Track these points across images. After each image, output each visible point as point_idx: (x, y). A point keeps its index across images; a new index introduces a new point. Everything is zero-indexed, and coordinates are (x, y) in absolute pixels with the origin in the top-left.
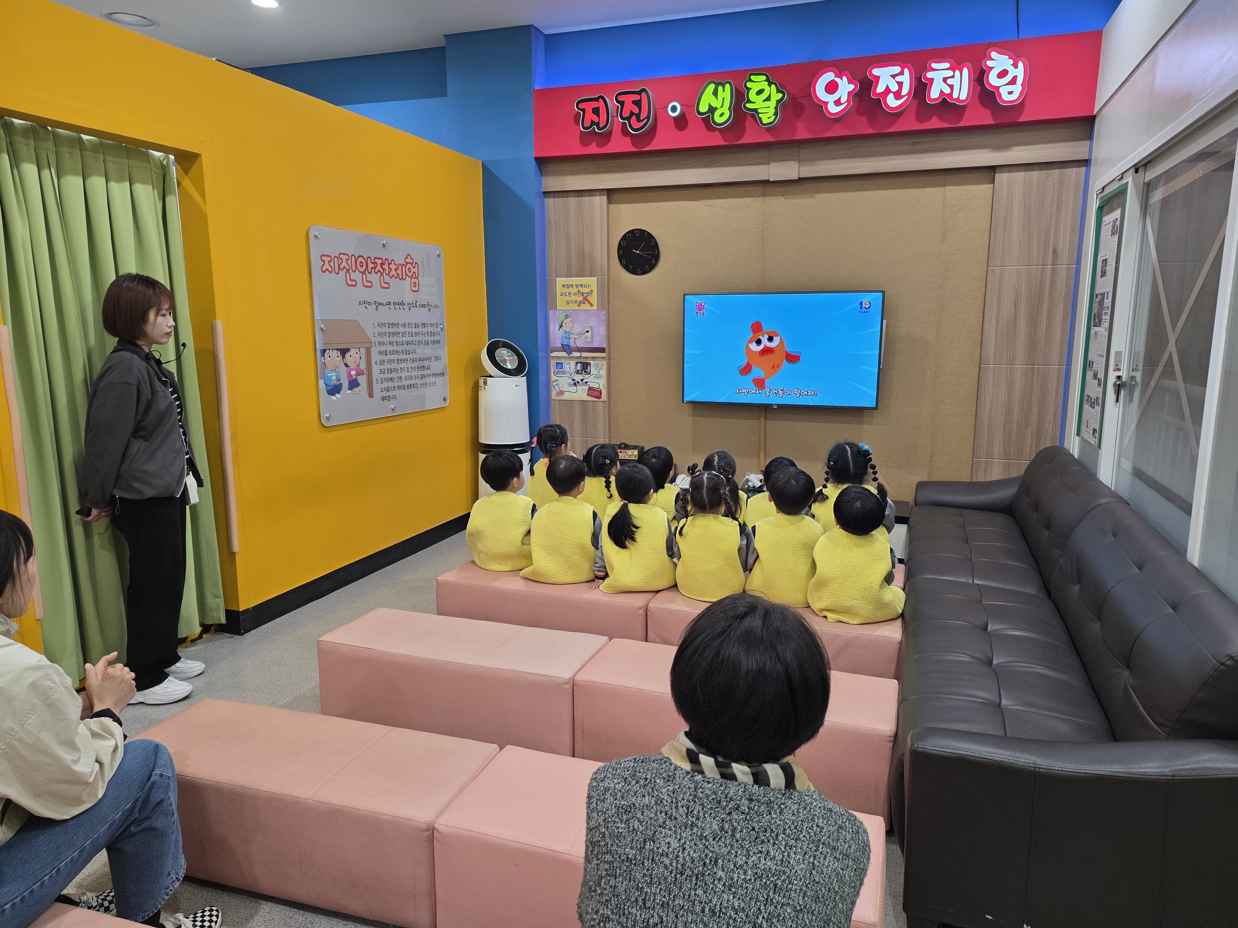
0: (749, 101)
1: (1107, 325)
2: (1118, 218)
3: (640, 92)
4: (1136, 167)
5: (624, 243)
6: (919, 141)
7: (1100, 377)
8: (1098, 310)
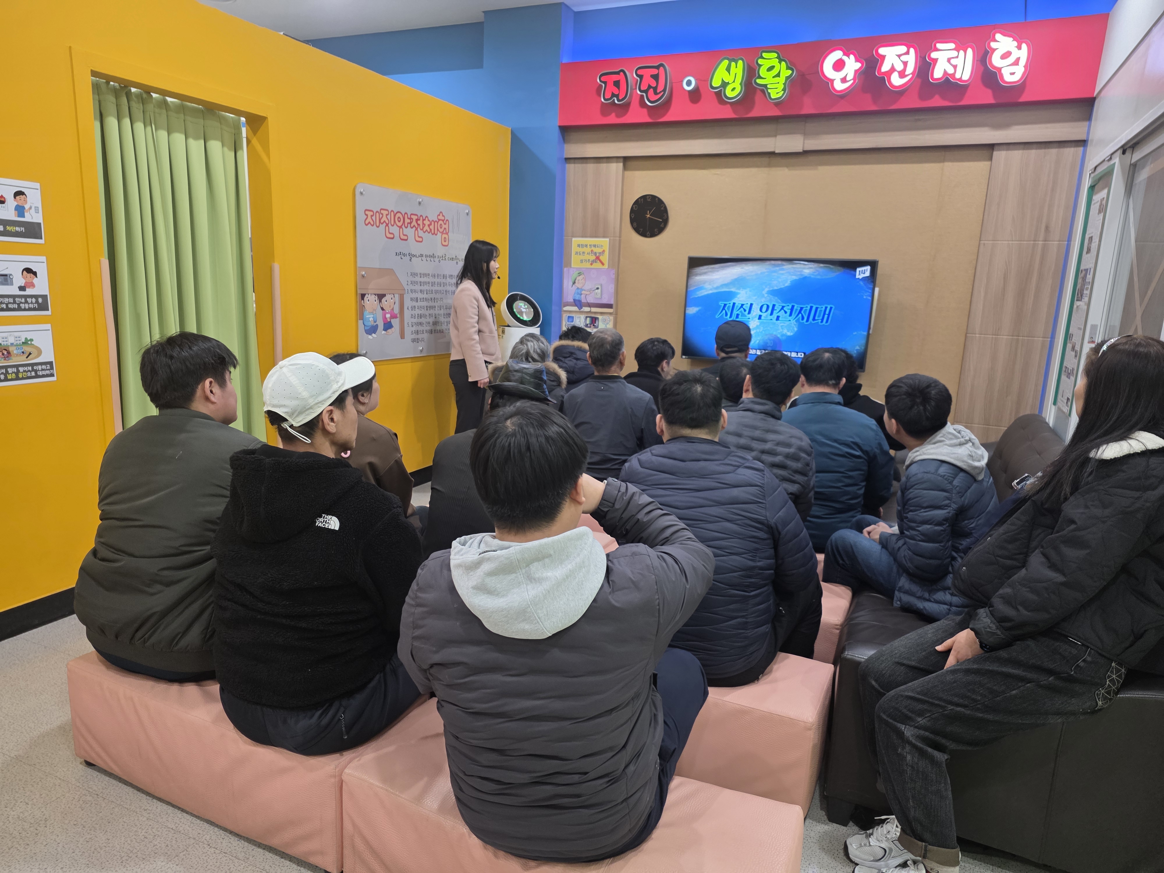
0: (760, 77)
1: (1087, 299)
2: (1105, 198)
3: (658, 67)
4: (1124, 148)
5: (636, 207)
6: (920, 118)
7: (1077, 349)
8: (1081, 285)
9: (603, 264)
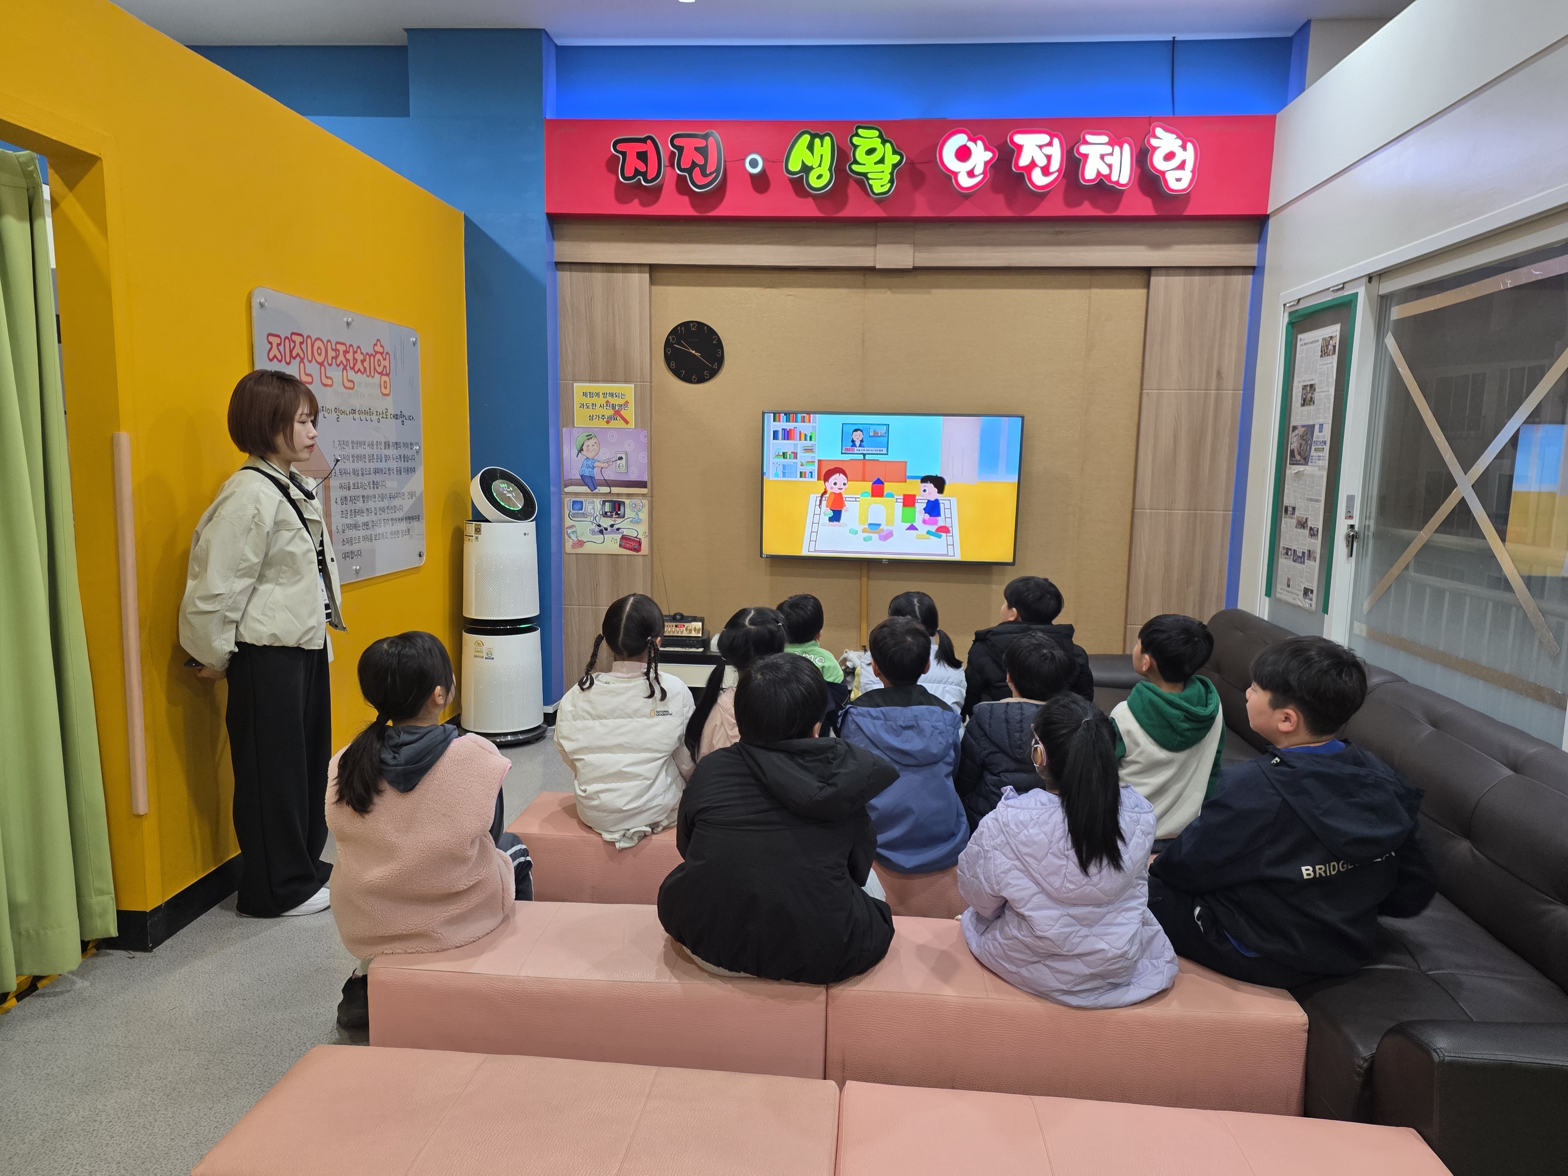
1: (1325, 463)
2: (1336, 336)
3: (706, 137)
4: (1371, 276)
5: (673, 339)
6: (1063, 230)
7: (1313, 526)
8: (1299, 445)
9: (627, 422)
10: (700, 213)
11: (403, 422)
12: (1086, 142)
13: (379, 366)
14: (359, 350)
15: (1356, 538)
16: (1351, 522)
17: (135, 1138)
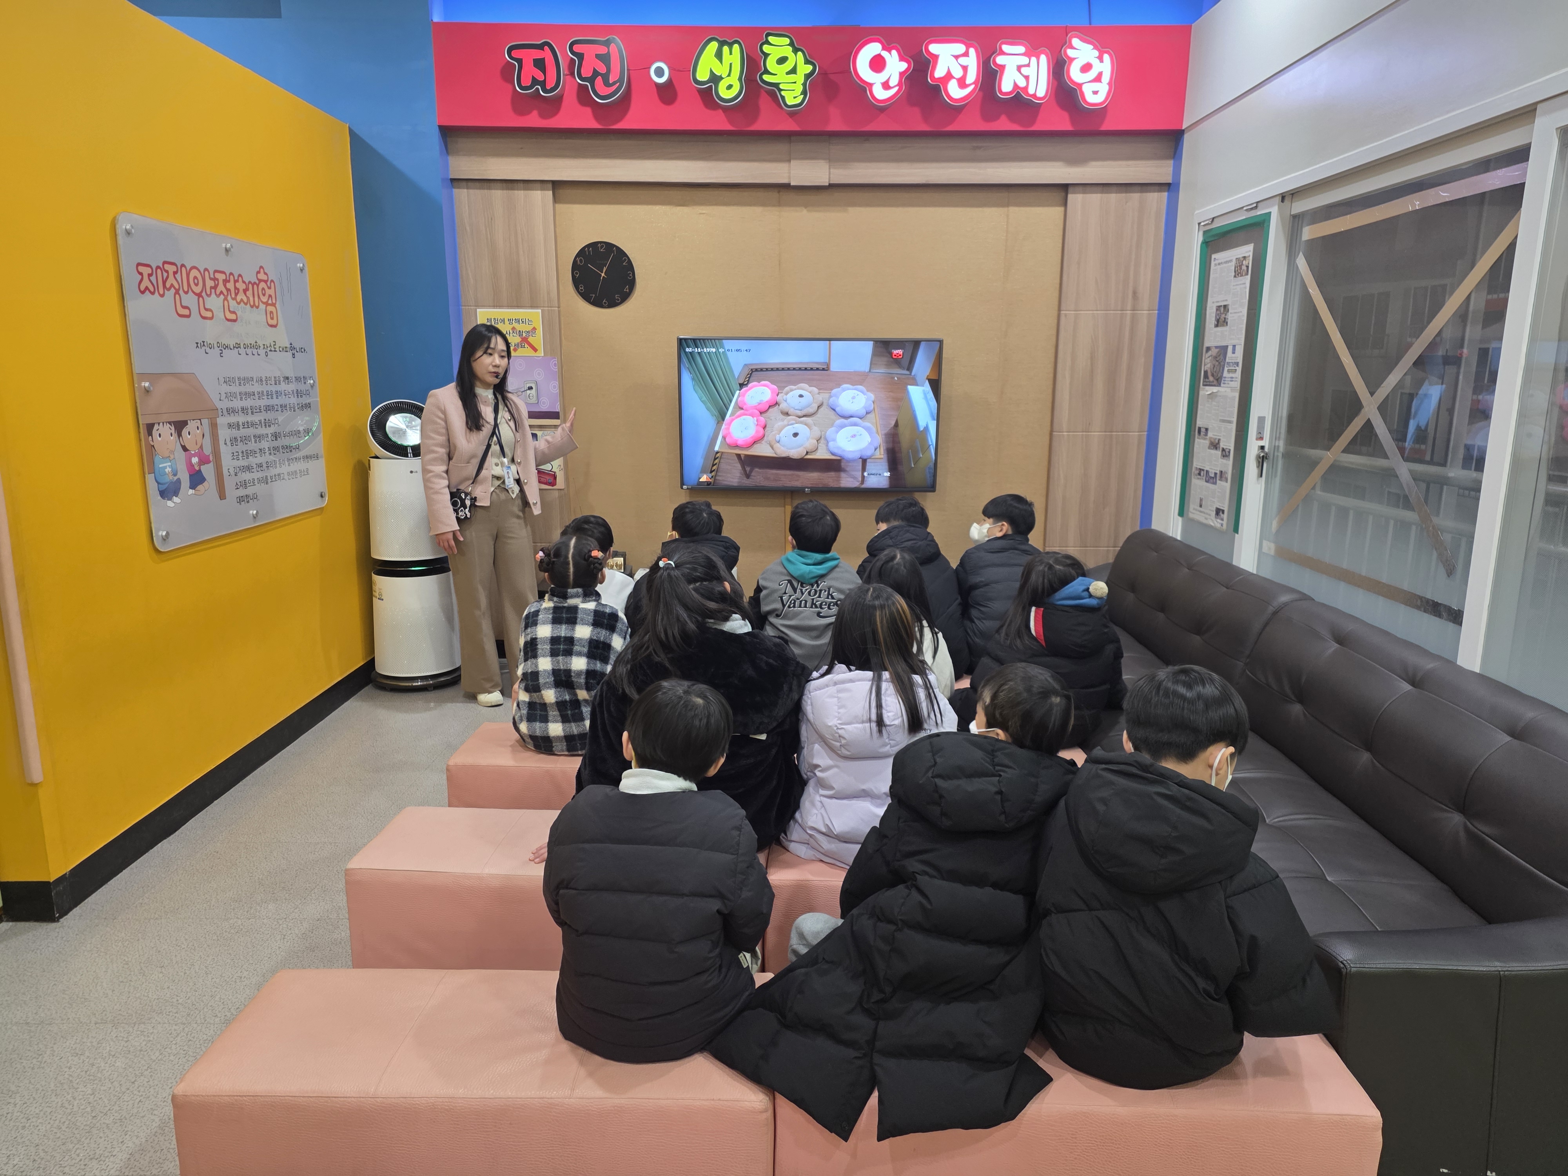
1: (1237, 384)
2: (1249, 256)
3: (607, 43)
4: (1284, 195)
5: (581, 261)
6: (980, 145)
7: (1225, 447)
8: (1212, 366)
9: (535, 350)
10: (604, 126)
11: (293, 354)
12: (1003, 53)
13: (264, 295)
14: (240, 278)
15: (1266, 458)
16: (1261, 443)
17: (53, 1118)
